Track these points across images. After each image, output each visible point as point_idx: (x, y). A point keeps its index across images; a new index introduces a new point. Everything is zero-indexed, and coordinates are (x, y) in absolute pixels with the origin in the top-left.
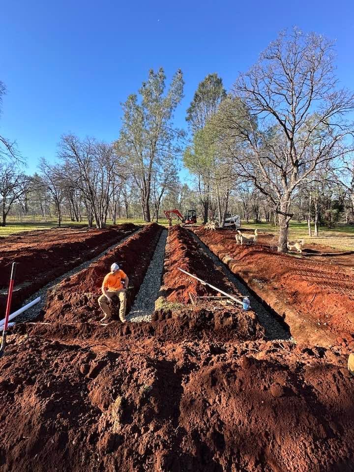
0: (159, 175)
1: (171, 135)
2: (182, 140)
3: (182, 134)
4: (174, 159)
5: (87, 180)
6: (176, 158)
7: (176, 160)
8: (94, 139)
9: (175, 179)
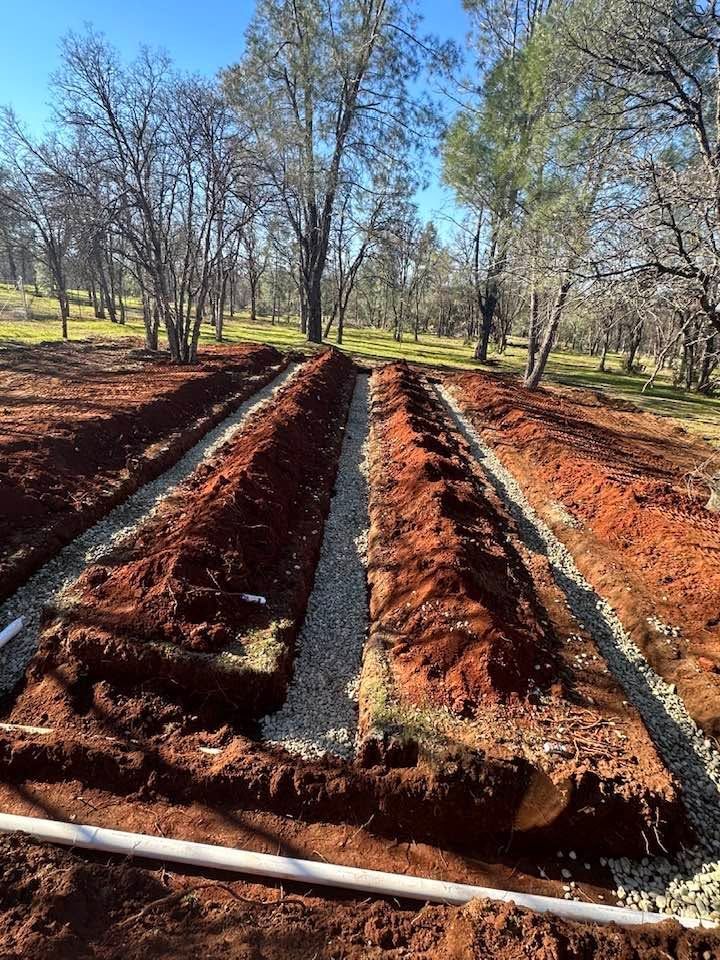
0: (358, 193)
1: (410, 61)
2: (443, 82)
3: (446, 57)
4: (413, 146)
5: (142, 204)
6: (418, 146)
7: (419, 151)
8: (167, 62)
9: (404, 209)
